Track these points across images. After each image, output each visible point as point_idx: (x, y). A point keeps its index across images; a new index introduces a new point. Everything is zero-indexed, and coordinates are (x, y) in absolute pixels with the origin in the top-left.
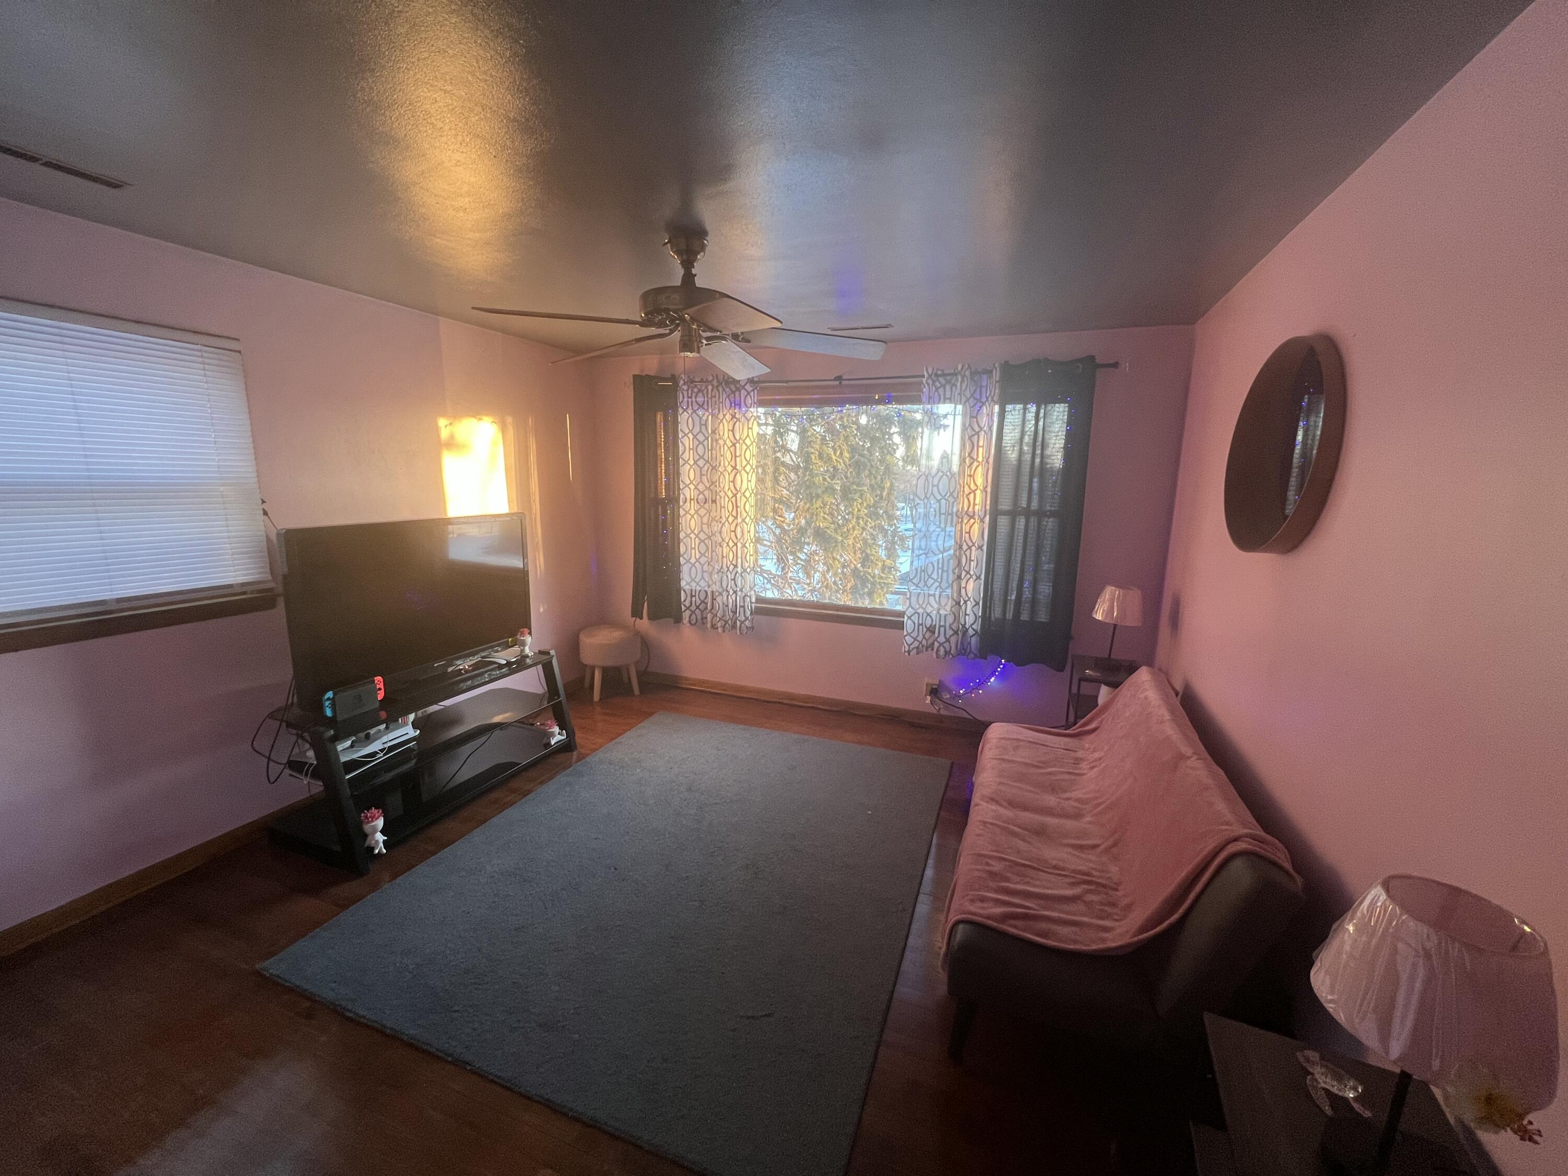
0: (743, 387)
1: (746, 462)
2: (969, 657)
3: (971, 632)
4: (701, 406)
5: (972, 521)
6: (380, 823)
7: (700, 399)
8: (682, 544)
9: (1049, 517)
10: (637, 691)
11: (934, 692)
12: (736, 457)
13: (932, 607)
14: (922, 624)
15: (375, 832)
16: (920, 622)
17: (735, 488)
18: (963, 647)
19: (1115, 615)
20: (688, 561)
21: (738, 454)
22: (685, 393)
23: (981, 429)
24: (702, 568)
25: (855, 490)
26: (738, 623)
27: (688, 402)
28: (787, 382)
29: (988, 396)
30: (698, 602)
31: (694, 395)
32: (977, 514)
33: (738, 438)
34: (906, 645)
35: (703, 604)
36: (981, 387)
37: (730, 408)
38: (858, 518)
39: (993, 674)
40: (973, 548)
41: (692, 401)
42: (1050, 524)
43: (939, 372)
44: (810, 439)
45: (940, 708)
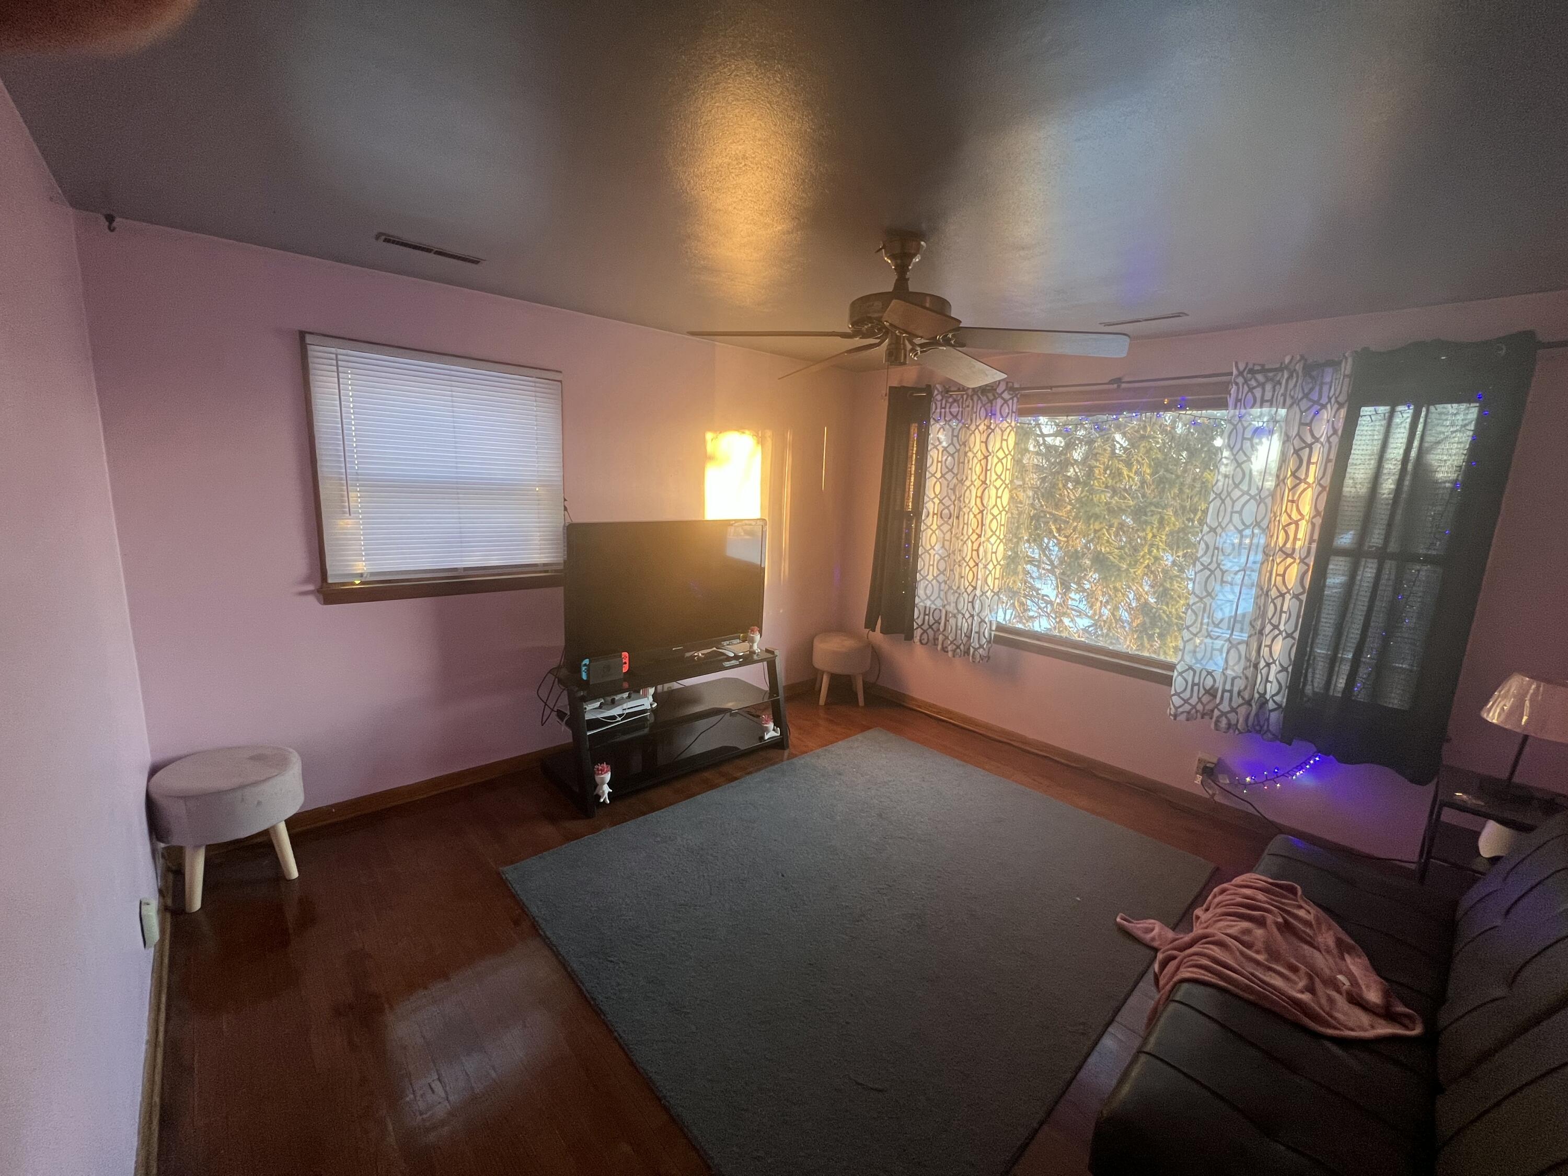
0: (1000, 395)
1: (996, 477)
2: (1265, 737)
3: (1271, 705)
4: (955, 417)
5: (1289, 560)
6: (608, 777)
7: (955, 410)
8: (920, 560)
9: (1424, 562)
10: (861, 702)
11: (1209, 772)
12: (987, 470)
13: (1217, 664)
14: (1198, 684)
15: (603, 783)
16: (1196, 681)
17: (983, 504)
18: (1259, 721)
19: (1524, 720)
20: (924, 578)
21: (989, 468)
22: (939, 404)
23: (1317, 440)
24: (940, 586)
25: (1152, 511)
26: (972, 650)
27: (941, 412)
28: (1051, 388)
29: (1331, 395)
30: (932, 621)
31: (948, 405)
32: (1297, 551)
33: (990, 451)
34: (1172, 706)
35: (936, 624)
36: (1322, 384)
37: (986, 418)
38: (1152, 545)
39: (1300, 767)
40: (1288, 597)
41: (945, 412)
42: (1423, 573)
43: (1257, 368)
44: (1095, 451)
45: (1214, 794)
